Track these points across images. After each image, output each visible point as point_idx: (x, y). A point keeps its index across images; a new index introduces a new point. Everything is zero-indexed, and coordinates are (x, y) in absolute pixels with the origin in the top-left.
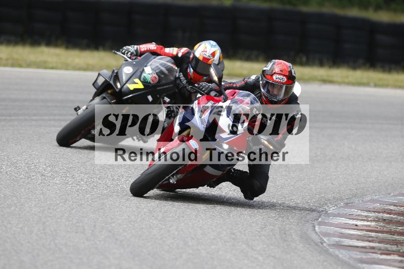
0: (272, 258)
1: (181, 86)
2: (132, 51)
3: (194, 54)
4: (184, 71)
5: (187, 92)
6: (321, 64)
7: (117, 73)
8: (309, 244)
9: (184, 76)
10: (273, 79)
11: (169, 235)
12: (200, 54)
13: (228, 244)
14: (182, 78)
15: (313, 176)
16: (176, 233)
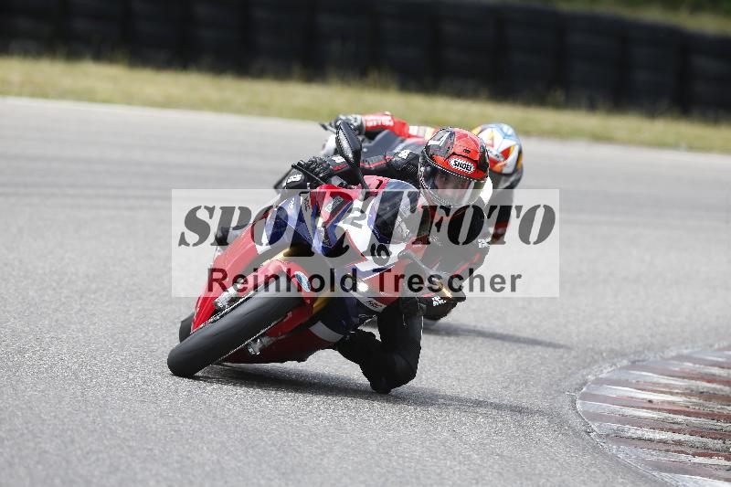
0: (498, 457)
15: (573, 311)
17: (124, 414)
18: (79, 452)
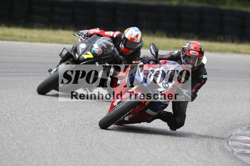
0: (202, 161)
1: (115, 56)
2: (85, 34)
3: (124, 35)
4: (117, 46)
5: (119, 60)
6: (233, 41)
7: (76, 48)
8: (224, 153)
9: (117, 50)
10: (189, 53)
11: (138, 147)
12: (129, 36)
13: (174, 152)
14: (116, 51)
15: (227, 111)
16: (142, 146)
17: (74, 149)
18: (59, 163)
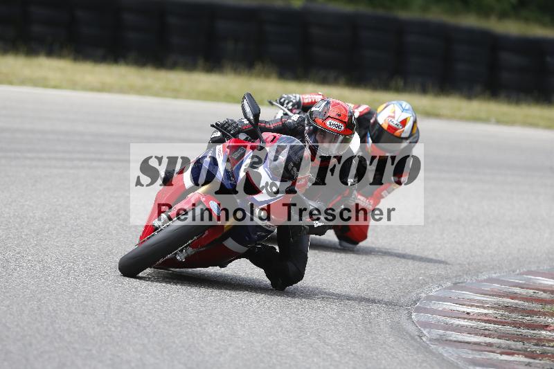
8: (402, 338)
10: (325, 125)
12: (385, 120)
13: (291, 335)
17: (70, 323)
18: (35, 352)
